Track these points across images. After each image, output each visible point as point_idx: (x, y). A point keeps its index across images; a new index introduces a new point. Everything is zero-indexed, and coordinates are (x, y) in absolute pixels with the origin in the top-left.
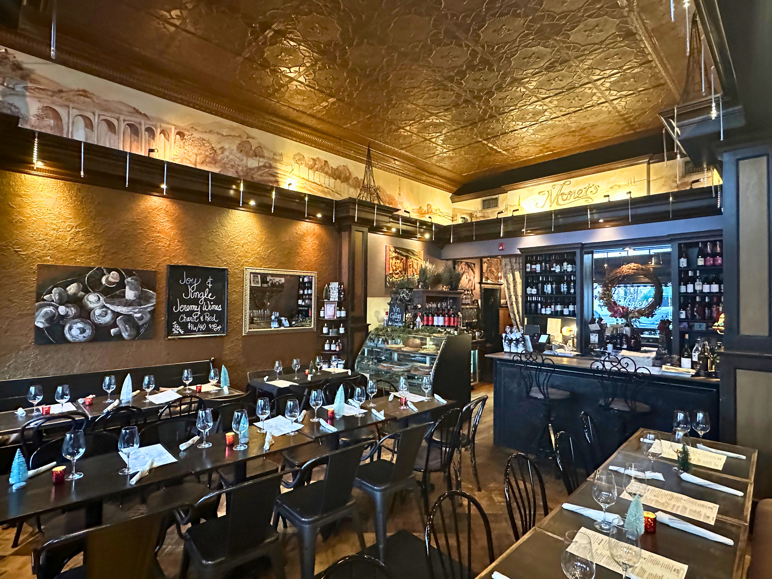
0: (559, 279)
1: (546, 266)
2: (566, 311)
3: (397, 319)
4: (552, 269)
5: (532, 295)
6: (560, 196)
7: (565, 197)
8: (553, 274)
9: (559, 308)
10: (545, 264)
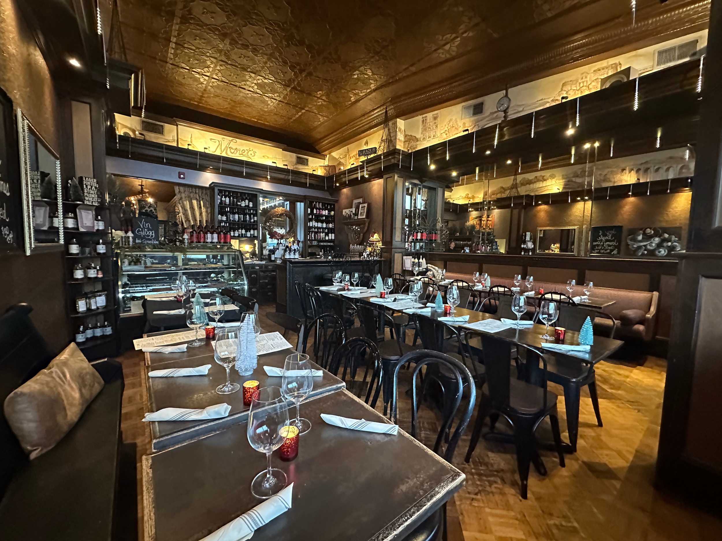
0: (242, 211)
1: (233, 201)
2: (248, 234)
3: (148, 236)
4: (239, 203)
5: (222, 221)
6: (229, 149)
7: (232, 151)
8: (239, 207)
9: (244, 232)
10: (233, 198)
